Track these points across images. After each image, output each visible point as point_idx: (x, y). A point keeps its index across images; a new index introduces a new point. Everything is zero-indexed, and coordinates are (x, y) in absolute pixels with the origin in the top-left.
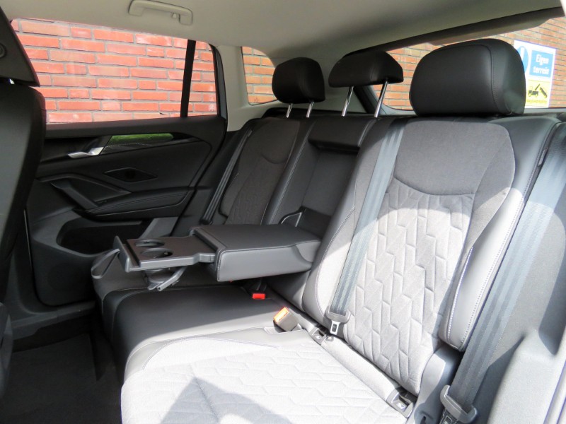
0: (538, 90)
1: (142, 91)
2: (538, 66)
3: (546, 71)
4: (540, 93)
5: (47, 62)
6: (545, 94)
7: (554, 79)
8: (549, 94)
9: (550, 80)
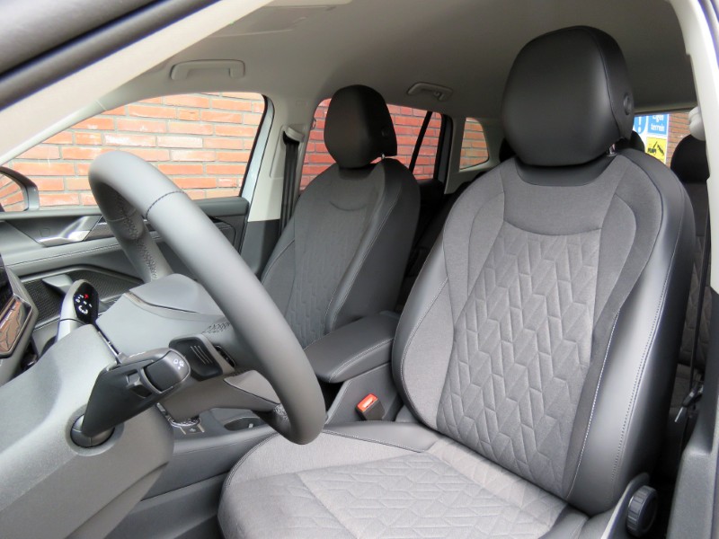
0: (656, 147)
1: (319, 154)
2: (656, 124)
3: (662, 128)
4: (658, 151)
5: (239, 126)
6: (662, 151)
7: (669, 137)
8: (665, 152)
9: (665, 137)
